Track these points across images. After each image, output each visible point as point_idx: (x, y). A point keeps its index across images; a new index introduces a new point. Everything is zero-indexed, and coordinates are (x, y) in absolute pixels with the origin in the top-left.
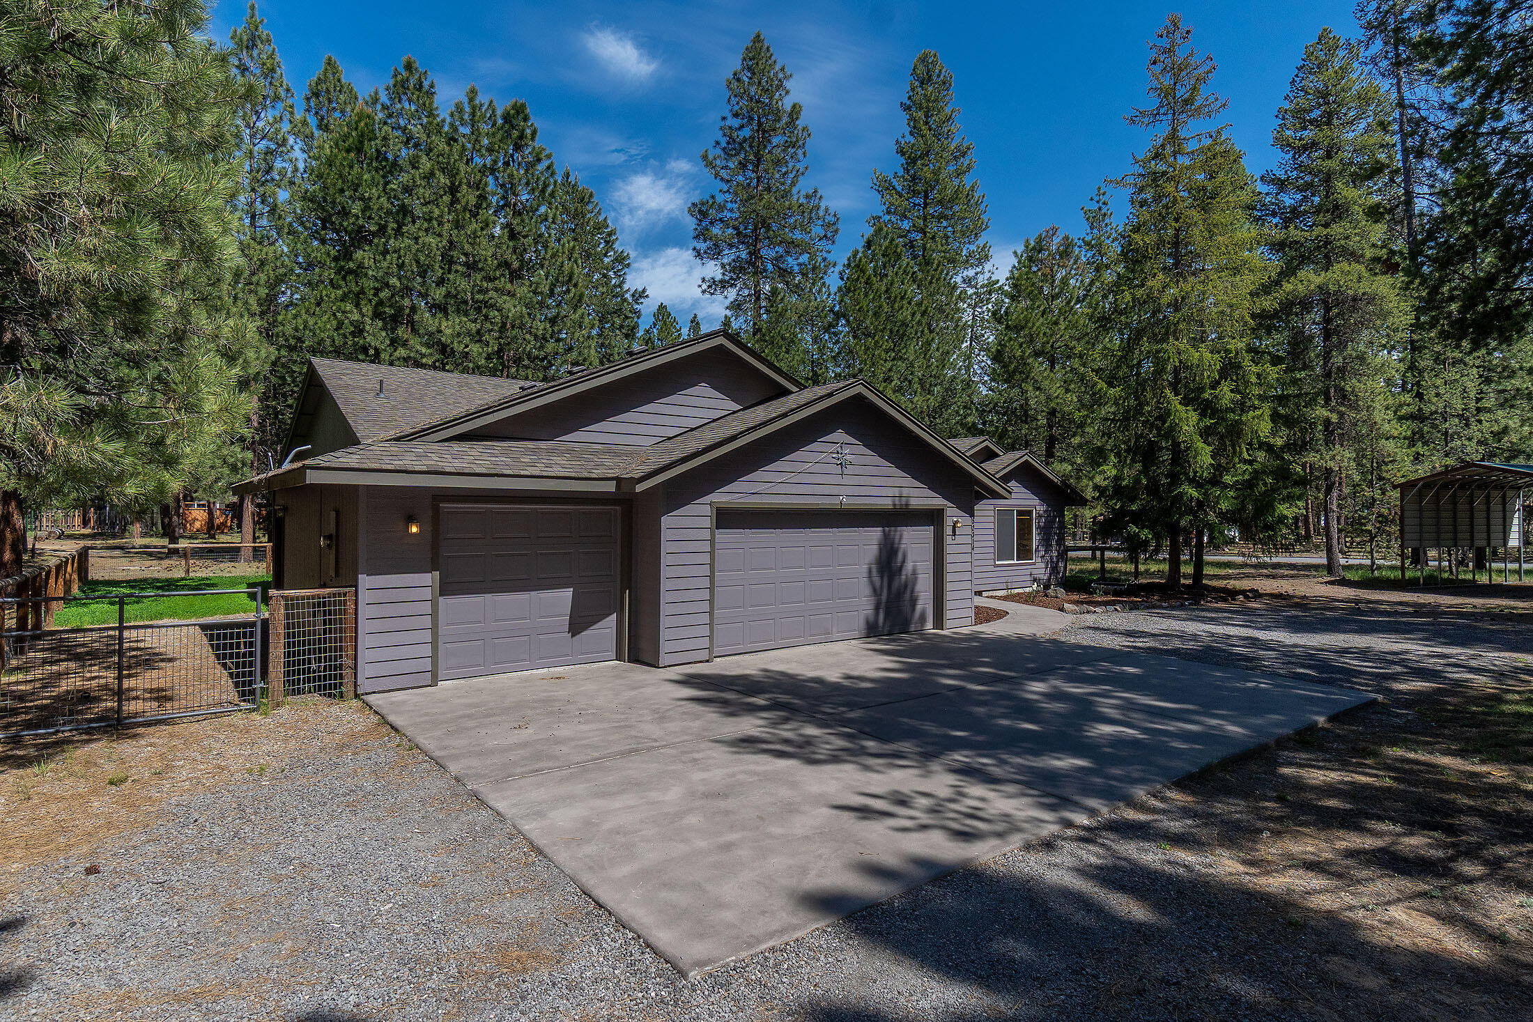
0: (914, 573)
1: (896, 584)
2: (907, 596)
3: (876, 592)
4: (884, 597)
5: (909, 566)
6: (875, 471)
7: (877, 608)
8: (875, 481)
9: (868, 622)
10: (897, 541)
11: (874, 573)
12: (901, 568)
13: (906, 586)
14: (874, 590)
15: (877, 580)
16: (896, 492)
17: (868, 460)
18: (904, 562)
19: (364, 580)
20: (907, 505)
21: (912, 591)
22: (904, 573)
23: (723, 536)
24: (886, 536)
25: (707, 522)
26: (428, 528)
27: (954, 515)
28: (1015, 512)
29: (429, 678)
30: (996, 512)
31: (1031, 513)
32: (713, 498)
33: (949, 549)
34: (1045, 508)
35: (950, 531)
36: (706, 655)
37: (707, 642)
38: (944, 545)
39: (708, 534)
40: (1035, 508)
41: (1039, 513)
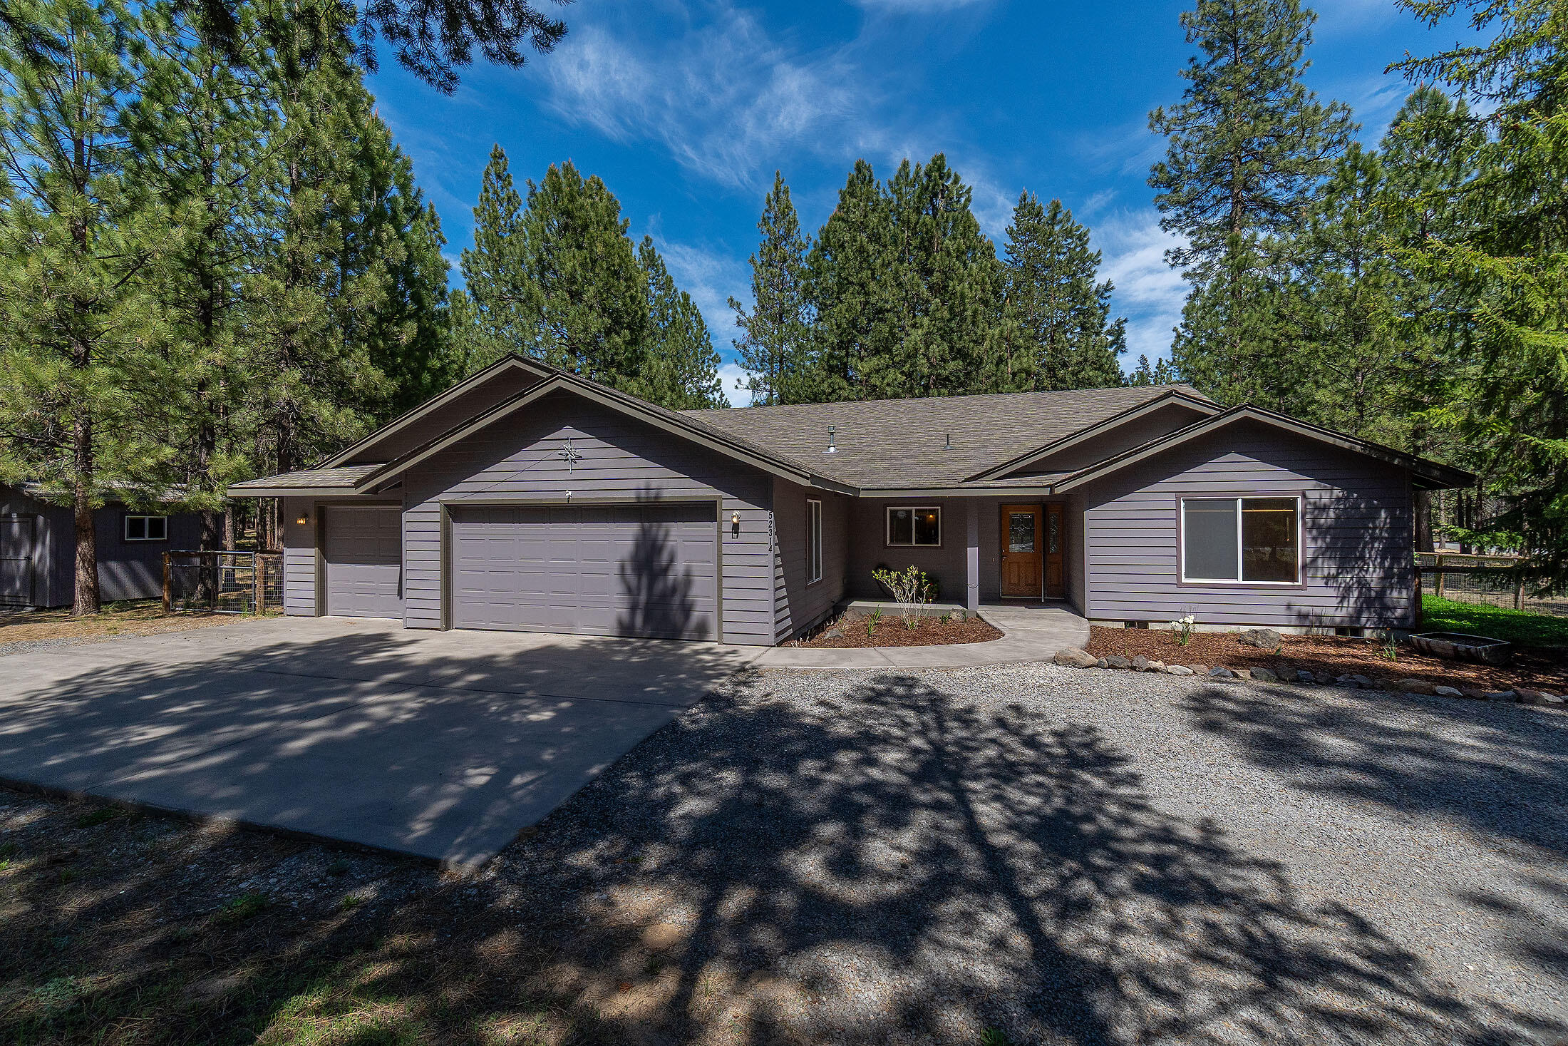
0: (688, 577)
1: (659, 585)
2: (677, 599)
3: (631, 590)
4: (643, 598)
5: (679, 568)
6: (612, 463)
7: (633, 608)
8: (612, 474)
9: (621, 624)
10: (661, 537)
11: (629, 570)
12: (665, 571)
15: (632, 578)
16: (642, 484)
17: (603, 453)
18: (671, 562)
19: (288, 552)
20: (656, 498)
21: (685, 596)
22: (671, 573)
23: (457, 528)
24: (645, 533)
25: (437, 517)
26: (313, 521)
27: (733, 509)
28: (1239, 502)
29: (313, 612)
30: (1183, 504)
31: (1292, 503)
32: (442, 497)
33: (725, 549)
34: (1338, 492)
35: (727, 527)
36: (437, 624)
37: (438, 614)
38: (720, 543)
39: (437, 527)
40: (1304, 496)
41: (1315, 503)
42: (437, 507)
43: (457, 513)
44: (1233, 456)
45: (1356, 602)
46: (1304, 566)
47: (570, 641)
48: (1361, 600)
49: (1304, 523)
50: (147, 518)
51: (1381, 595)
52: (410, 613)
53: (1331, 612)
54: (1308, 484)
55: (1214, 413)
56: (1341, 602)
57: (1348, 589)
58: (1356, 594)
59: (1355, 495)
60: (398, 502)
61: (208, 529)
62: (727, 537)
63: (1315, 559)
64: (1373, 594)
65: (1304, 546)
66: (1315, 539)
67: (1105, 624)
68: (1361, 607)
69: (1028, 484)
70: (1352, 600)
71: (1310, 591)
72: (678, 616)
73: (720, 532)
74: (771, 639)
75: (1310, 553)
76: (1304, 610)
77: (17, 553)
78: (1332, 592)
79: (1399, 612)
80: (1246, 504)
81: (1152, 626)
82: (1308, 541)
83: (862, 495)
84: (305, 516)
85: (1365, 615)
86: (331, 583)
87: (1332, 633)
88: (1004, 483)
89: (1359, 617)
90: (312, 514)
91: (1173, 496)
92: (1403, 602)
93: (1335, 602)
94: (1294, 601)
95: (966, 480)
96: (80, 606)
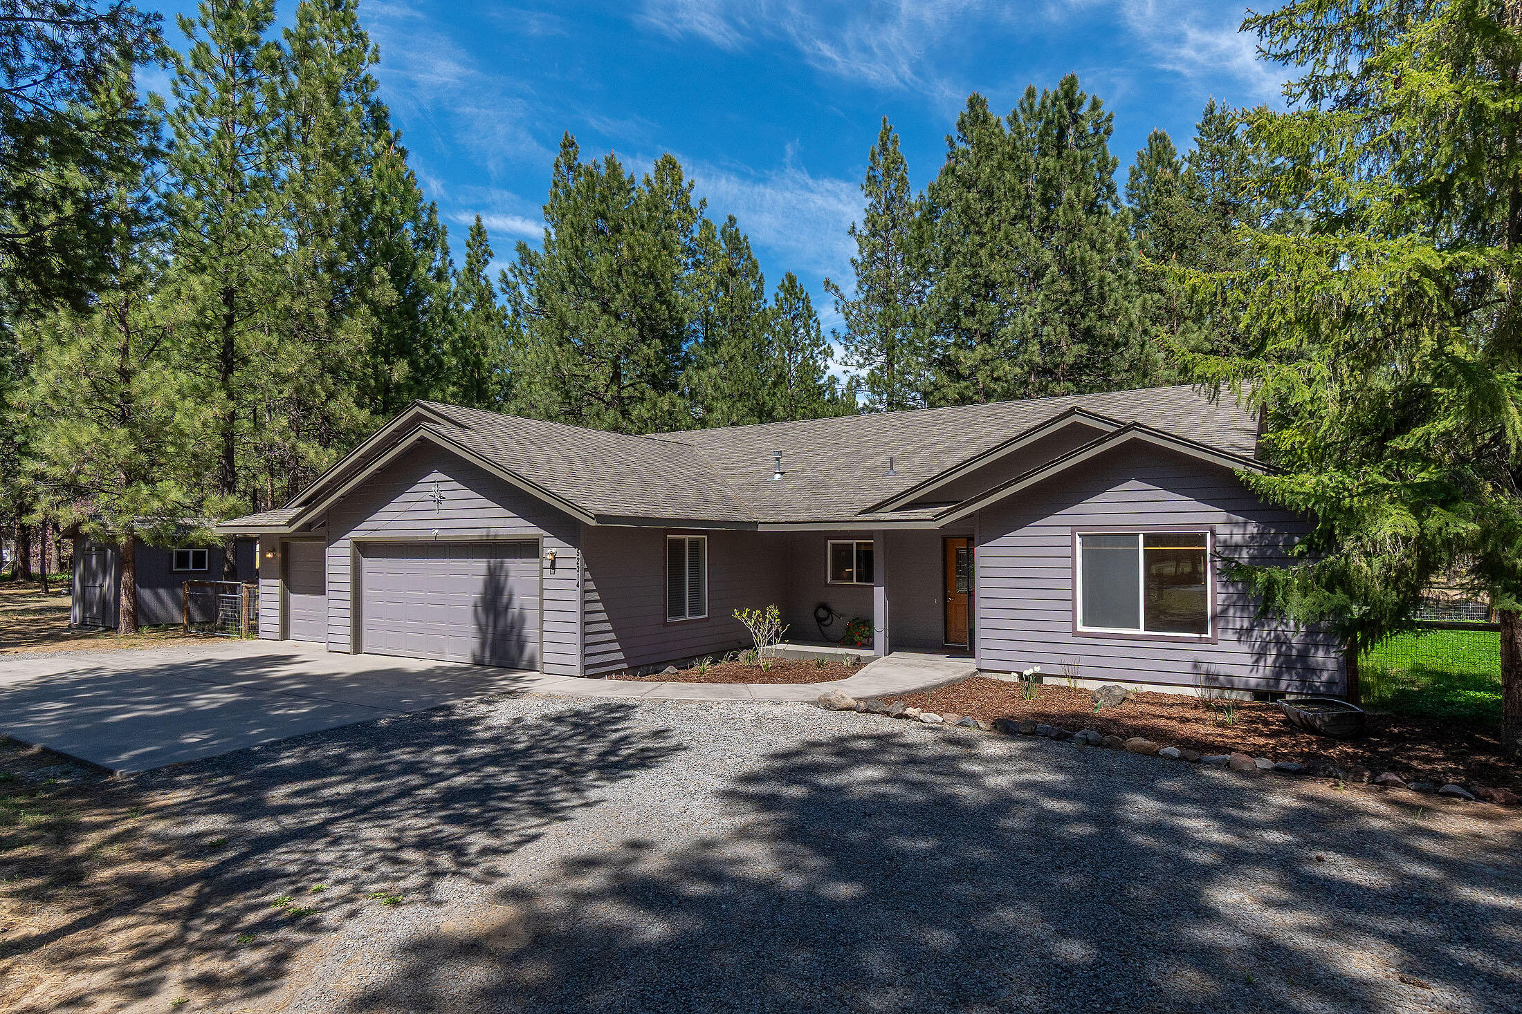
0: (521, 613)
1: (501, 623)
2: (515, 633)
3: (482, 629)
4: (490, 636)
5: (516, 606)
6: (465, 504)
7: (483, 645)
8: (468, 514)
10: (503, 574)
12: (507, 607)
13: (512, 627)
14: (479, 625)
16: (490, 523)
17: (461, 494)
18: (510, 600)
19: (262, 582)
20: (495, 536)
21: (520, 632)
24: (491, 568)
25: (348, 552)
26: (279, 555)
27: (552, 545)
28: (1141, 537)
29: (277, 636)
30: (1078, 539)
31: (1201, 539)
32: (352, 534)
33: (546, 584)
34: (1252, 529)
35: (547, 564)
36: (348, 648)
37: (348, 640)
38: (542, 579)
39: (348, 561)
40: (1213, 534)
41: (1225, 541)
42: (348, 543)
43: (364, 549)
44: (1133, 484)
45: (1275, 662)
46: (1214, 617)
47: (415, 665)
48: (1282, 659)
49: (1213, 567)
50: (191, 551)
51: (1304, 655)
52: (332, 638)
53: (1245, 671)
54: (1217, 517)
55: (1112, 429)
56: (1257, 661)
57: (1264, 647)
58: (1274, 652)
59: (1273, 531)
60: (322, 538)
61: (228, 561)
62: (547, 573)
63: (1225, 611)
64: (1294, 652)
65: (1215, 593)
66: (1225, 585)
67: (994, 676)
68: (1280, 667)
69: (923, 517)
70: (1270, 660)
71: (1221, 646)
72: (514, 651)
73: (542, 568)
74: (577, 670)
75: (1220, 598)
76: (1213, 669)
77: (94, 582)
78: (1244, 648)
79: (1325, 676)
80: (1149, 539)
81: (1047, 681)
82: (1218, 585)
83: (761, 528)
84: (273, 551)
85: (1286, 677)
86: (293, 611)
87: (1247, 698)
88: (896, 516)
89: (1277, 679)
90: (278, 550)
91: (1068, 531)
92: (1331, 664)
93: (1249, 660)
94: (1201, 657)
95: (861, 513)
96: (123, 626)
